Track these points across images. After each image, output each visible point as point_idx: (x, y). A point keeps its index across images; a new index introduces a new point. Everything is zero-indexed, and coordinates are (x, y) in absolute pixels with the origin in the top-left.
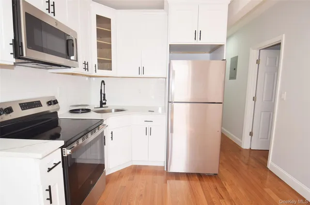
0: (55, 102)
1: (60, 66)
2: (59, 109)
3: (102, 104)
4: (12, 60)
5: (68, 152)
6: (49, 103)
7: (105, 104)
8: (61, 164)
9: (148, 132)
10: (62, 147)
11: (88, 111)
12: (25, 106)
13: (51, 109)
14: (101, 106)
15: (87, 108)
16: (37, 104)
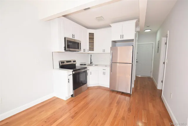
0: (75, 61)
1: (76, 51)
2: (76, 63)
3: (91, 63)
4: (64, 51)
5: (74, 73)
7: (92, 63)
8: (72, 75)
9: (104, 73)
10: (72, 71)
11: (85, 65)
12: (67, 62)
13: (74, 63)
14: (91, 64)
16: (70, 61)
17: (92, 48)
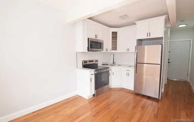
0: (97, 61)
1: (98, 51)
2: (98, 63)
4: (87, 51)
5: (96, 72)
6: (96, 61)
7: (115, 63)
8: (94, 75)
9: (128, 74)
11: (108, 65)
12: (90, 61)
13: (96, 63)
14: (113, 64)
15: (107, 64)
16: (93, 61)
17: (114, 47)
